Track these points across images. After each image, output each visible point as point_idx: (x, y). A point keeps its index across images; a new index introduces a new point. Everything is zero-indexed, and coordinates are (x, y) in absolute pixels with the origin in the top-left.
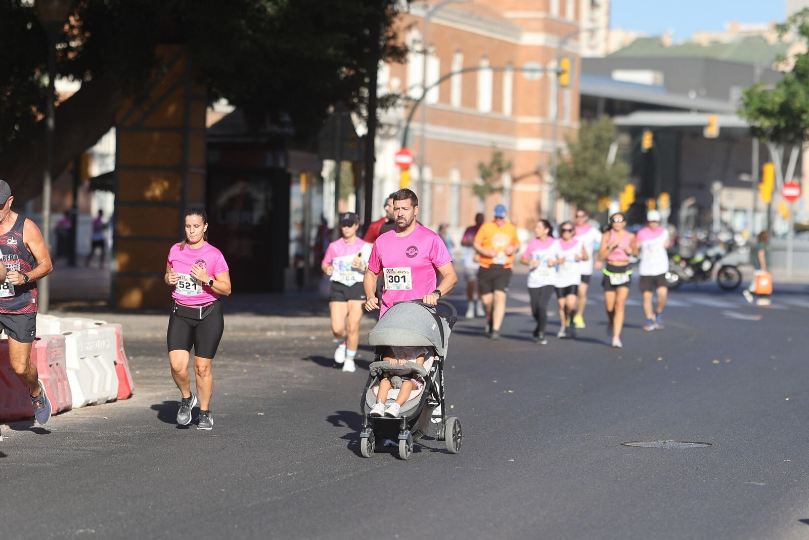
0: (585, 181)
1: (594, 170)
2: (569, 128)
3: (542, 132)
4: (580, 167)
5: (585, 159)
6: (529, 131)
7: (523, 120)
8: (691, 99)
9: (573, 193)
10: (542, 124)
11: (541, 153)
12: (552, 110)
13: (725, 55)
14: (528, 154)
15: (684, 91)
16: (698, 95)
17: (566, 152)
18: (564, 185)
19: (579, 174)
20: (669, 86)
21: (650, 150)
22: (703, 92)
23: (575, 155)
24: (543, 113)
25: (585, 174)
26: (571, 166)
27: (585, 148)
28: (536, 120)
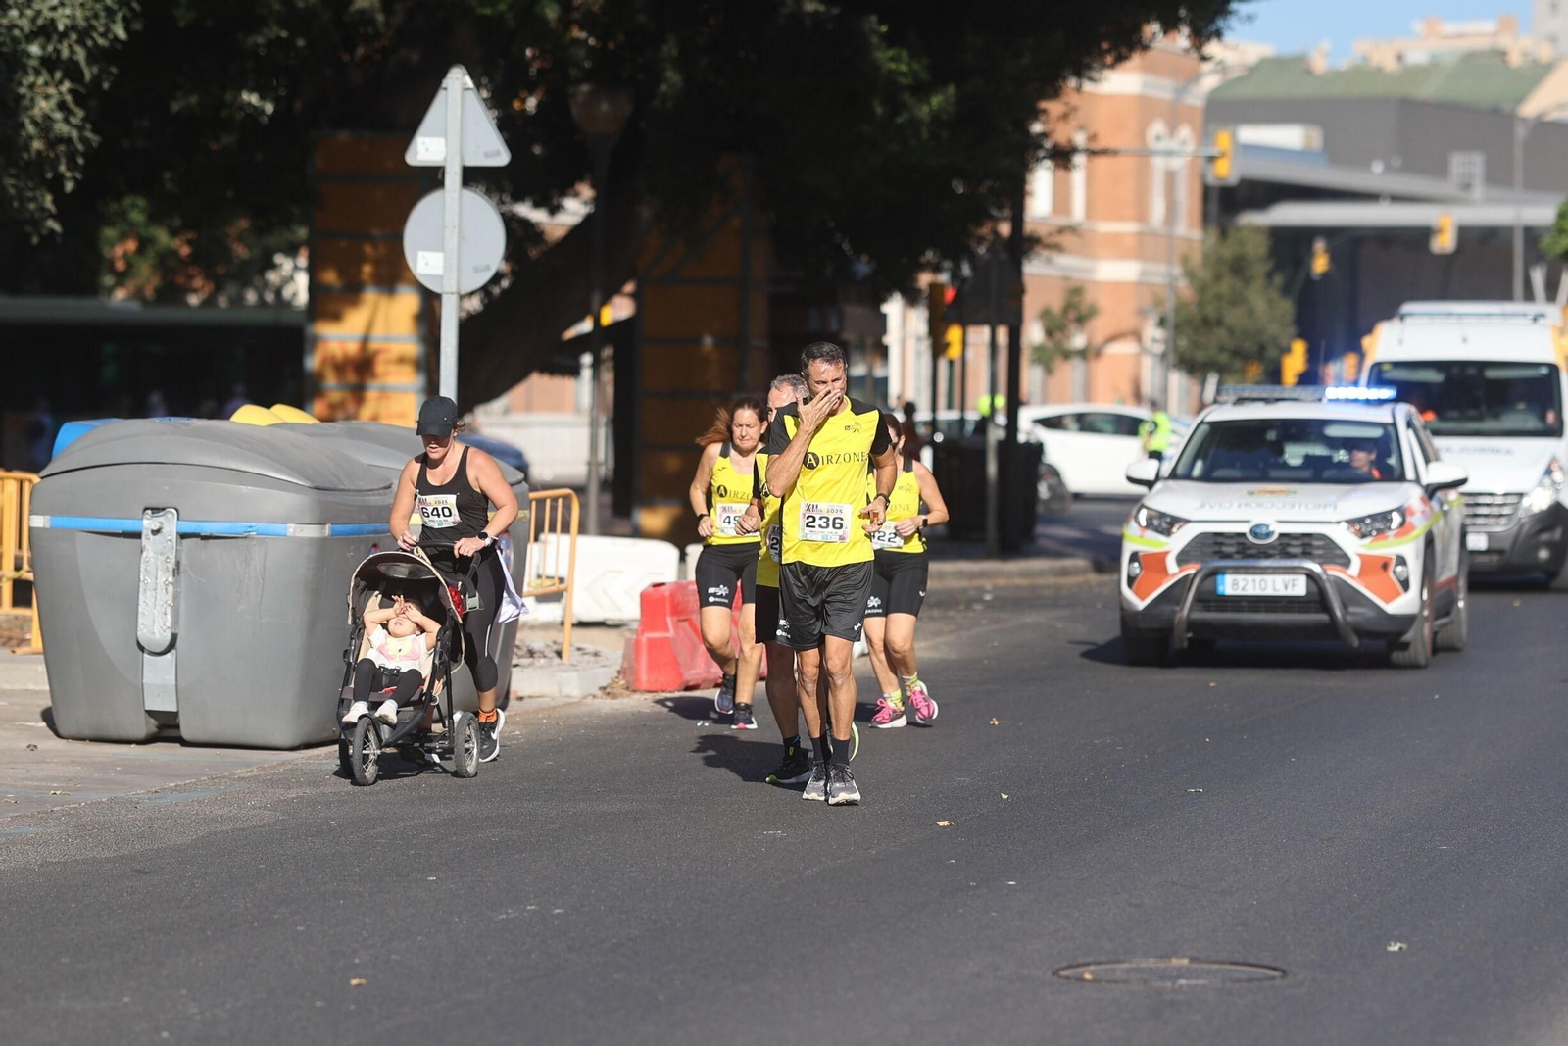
0: (1221, 334)
1: (1234, 317)
2: (1188, 241)
3: (1140, 248)
4: (1211, 311)
5: (1219, 297)
6: (1117, 248)
7: (1105, 227)
8: (1375, 175)
9: (1200, 356)
10: (1140, 234)
11: (1139, 284)
12: (1158, 209)
13: (1427, 91)
14: (1116, 287)
15: (1364, 163)
16: (1388, 168)
17: (1183, 284)
18: (1183, 343)
19: (1208, 323)
20: (1332, 152)
21: (1325, 275)
22: (1397, 162)
23: (1202, 290)
24: (1142, 215)
25: (1219, 322)
26: (1193, 309)
27: (1218, 277)
28: (1130, 227)
